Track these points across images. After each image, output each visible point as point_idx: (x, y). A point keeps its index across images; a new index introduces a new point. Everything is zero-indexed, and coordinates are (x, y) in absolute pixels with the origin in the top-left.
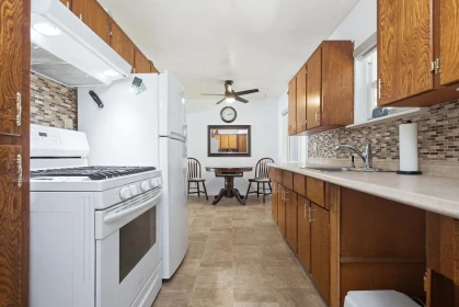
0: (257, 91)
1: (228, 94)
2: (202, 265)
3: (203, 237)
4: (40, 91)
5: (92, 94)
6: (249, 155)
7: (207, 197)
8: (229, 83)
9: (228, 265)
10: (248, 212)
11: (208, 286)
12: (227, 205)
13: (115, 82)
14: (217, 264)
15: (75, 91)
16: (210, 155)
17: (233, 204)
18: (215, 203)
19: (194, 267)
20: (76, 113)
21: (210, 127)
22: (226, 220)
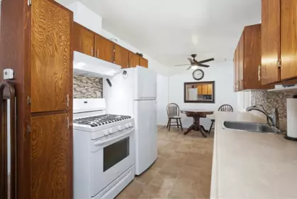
0: (213, 59)
1: (193, 64)
2: (159, 172)
3: (168, 156)
4: (87, 83)
5: (108, 80)
6: (213, 102)
7: (182, 129)
8: (194, 56)
9: (174, 176)
10: (206, 143)
11: (157, 185)
12: (193, 136)
13: (115, 74)
14: (168, 174)
15: (102, 79)
16: (186, 101)
17: (198, 136)
18: (185, 134)
19: (155, 172)
20: (102, 89)
21: (185, 84)
22: (188, 146)
